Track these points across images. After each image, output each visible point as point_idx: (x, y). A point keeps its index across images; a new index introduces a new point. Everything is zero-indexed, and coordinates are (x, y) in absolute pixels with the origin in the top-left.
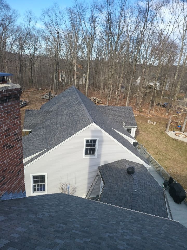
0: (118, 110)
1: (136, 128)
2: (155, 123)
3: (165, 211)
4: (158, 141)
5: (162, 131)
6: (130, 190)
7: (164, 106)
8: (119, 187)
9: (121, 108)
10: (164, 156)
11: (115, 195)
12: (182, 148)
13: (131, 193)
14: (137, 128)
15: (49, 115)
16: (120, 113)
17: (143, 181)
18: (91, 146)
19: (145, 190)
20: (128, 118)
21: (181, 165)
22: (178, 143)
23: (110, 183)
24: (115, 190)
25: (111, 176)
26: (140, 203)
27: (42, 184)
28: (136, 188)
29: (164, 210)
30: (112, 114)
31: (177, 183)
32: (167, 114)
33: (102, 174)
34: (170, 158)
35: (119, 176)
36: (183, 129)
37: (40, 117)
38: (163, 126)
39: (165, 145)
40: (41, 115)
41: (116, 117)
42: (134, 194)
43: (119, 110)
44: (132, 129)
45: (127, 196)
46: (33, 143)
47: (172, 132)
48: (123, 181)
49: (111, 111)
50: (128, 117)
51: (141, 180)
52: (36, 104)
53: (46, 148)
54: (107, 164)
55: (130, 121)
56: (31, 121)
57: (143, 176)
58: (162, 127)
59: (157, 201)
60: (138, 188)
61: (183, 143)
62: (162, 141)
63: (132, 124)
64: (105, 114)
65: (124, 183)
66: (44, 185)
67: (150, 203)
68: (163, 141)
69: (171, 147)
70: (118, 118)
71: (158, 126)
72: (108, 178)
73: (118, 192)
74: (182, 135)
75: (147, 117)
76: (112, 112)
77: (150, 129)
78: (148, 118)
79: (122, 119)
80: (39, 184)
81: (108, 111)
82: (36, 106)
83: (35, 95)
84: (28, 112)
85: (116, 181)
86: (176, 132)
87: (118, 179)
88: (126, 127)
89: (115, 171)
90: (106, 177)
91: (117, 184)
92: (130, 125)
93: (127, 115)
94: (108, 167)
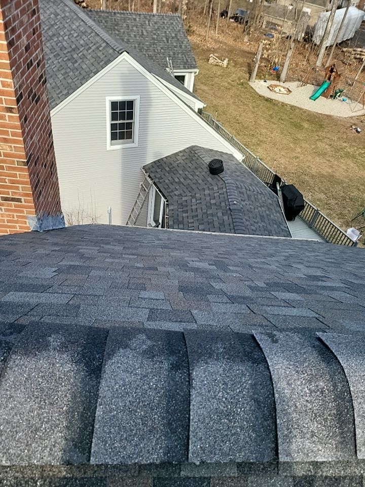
0: (149, 25)
1: (195, 73)
2: (226, 62)
3: (286, 231)
4: (237, 105)
5: (242, 81)
6: (223, 204)
7: (236, 18)
8: (200, 201)
10: (253, 137)
11: (197, 216)
12: (285, 117)
13: (227, 208)
14: (197, 73)
16: (155, 34)
17: (242, 184)
18: (122, 117)
19: (249, 200)
20: (175, 47)
21: (286, 151)
22: (276, 108)
23: (178, 196)
24: (194, 207)
25: (176, 183)
26: (247, 223)
28: (235, 198)
29: (285, 229)
30: (135, 36)
31: (287, 184)
32: (246, 39)
33: (156, 180)
34: (265, 139)
35: (194, 181)
36: (283, 76)
38: (242, 68)
39: (253, 113)
41: (147, 43)
42: (234, 210)
43: (151, 25)
44: (187, 76)
45: (220, 214)
47: (262, 82)
48: (204, 189)
49: (132, 27)
50: (175, 44)
51: (238, 183)
54: (162, 159)
55: (180, 55)
57: (238, 176)
58: (241, 73)
59: (272, 216)
60: (237, 198)
61: (285, 106)
62: (245, 104)
63: (185, 63)
64: (118, 35)
65: (207, 192)
67: (262, 221)
68: (247, 105)
69: (264, 118)
70: (151, 46)
71: (233, 69)
72: (172, 187)
73: (201, 211)
74: (282, 89)
75: (204, 45)
76: (135, 28)
77: (217, 77)
78: (209, 50)
79: (162, 51)
81: (125, 25)
85: (189, 191)
86: (270, 83)
87: (194, 187)
88: (175, 71)
89: (181, 172)
90: (167, 187)
91: (194, 197)
92: (182, 66)
93: (173, 38)
94: (164, 165)
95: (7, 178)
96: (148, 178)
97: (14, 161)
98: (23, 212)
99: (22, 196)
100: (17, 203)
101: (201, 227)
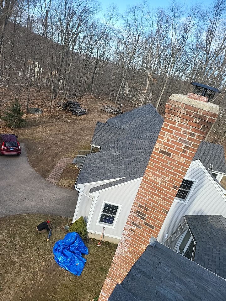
1: (224, 175)
8: (219, 252)
9: (209, 145)
11: (215, 262)
15: (122, 133)
16: (206, 151)
18: (184, 187)
20: (216, 160)
23: (204, 242)
24: (214, 255)
25: (204, 233)
27: (112, 215)
35: (217, 238)
37: (111, 133)
40: (113, 132)
43: (206, 147)
44: (219, 175)
46: (108, 163)
50: (216, 158)
52: (95, 115)
53: (128, 174)
55: (218, 164)
56: (102, 135)
63: (220, 169)
66: (113, 218)
72: (201, 235)
79: (208, 160)
80: (109, 215)
82: (95, 117)
83: (94, 104)
84: (99, 125)
85: (212, 242)
87: (216, 241)
88: (213, 171)
89: (209, 228)
90: (198, 234)
91: (215, 247)
92: (217, 170)
93: (216, 155)
94: (198, 219)
95: (154, 215)
96: (186, 223)
97: (162, 209)
98: (151, 234)
99: (156, 226)
100: (151, 228)
101: (217, 271)
